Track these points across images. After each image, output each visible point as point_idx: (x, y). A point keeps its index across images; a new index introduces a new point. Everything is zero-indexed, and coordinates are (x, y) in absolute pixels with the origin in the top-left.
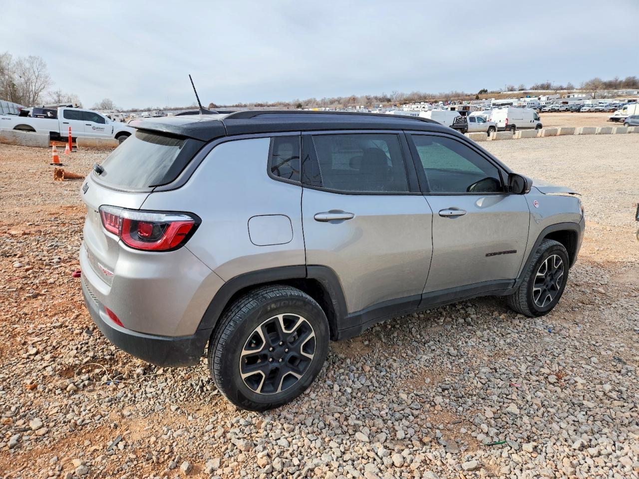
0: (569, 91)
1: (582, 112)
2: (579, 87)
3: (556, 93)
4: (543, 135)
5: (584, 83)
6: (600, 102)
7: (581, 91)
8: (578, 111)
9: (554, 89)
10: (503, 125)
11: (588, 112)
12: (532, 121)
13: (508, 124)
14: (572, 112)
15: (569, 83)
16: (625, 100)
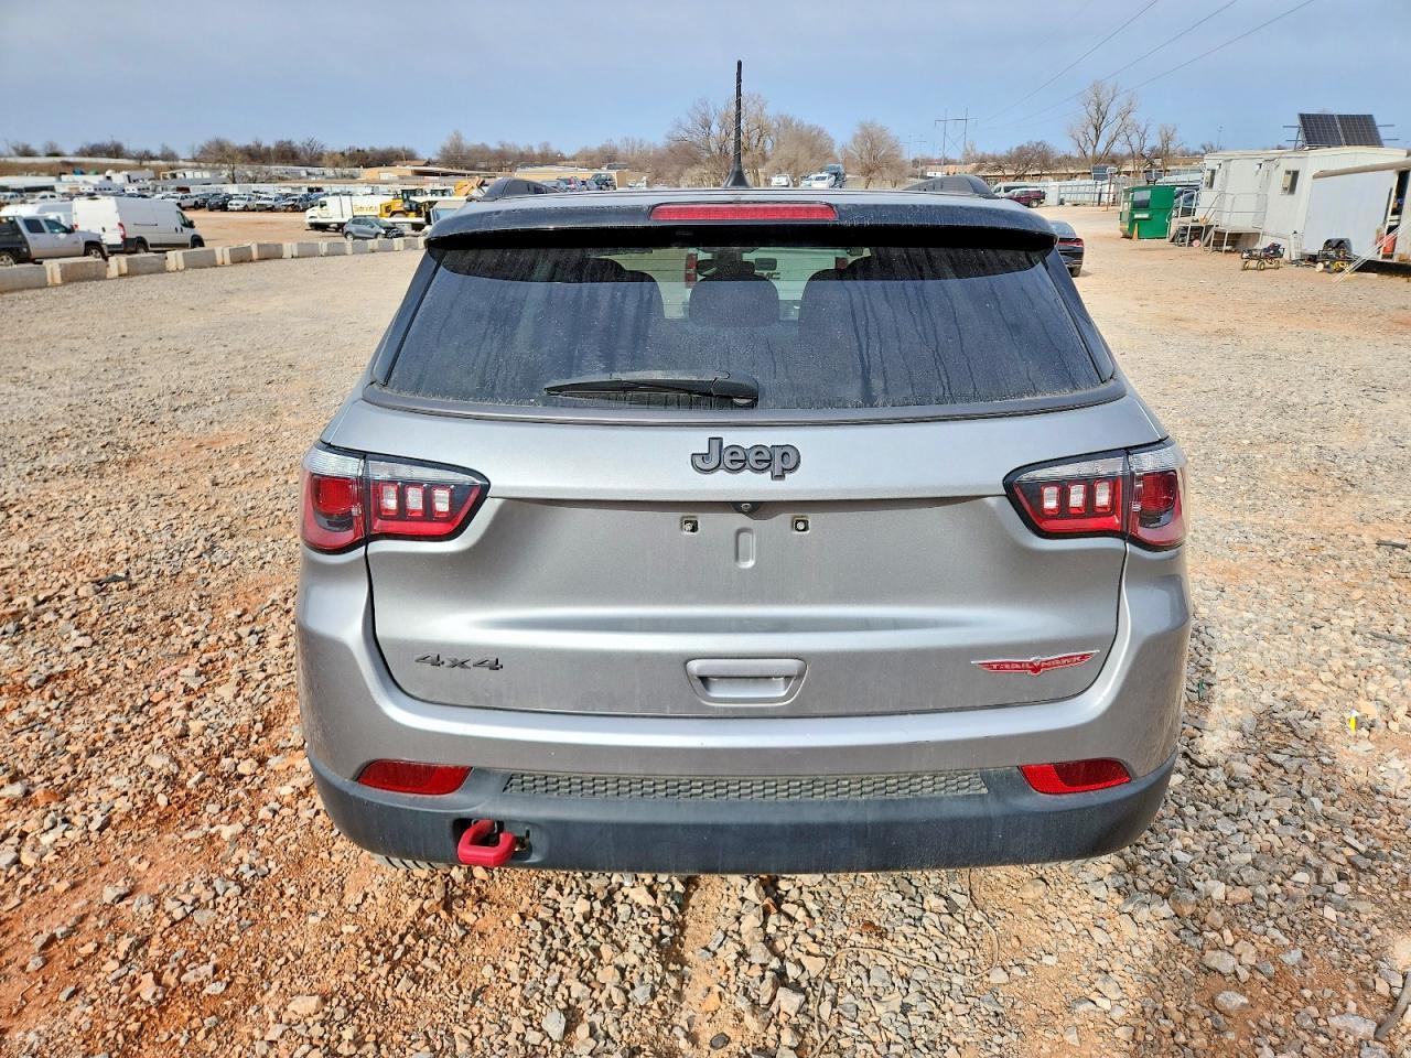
0: (171, 163)
1: (233, 211)
2: (189, 157)
3: (142, 168)
4: (181, 266)
5: (196, 147)
6: (256, 189)
7: (195, 164)
8: (224, 208)
9: (135, 158)
10: (113, 238)
11: (244, 210)
12: (179, 230)
13: (127, 236)
14: (211, 210)
15: (163, 145)
16: (300, 188)
